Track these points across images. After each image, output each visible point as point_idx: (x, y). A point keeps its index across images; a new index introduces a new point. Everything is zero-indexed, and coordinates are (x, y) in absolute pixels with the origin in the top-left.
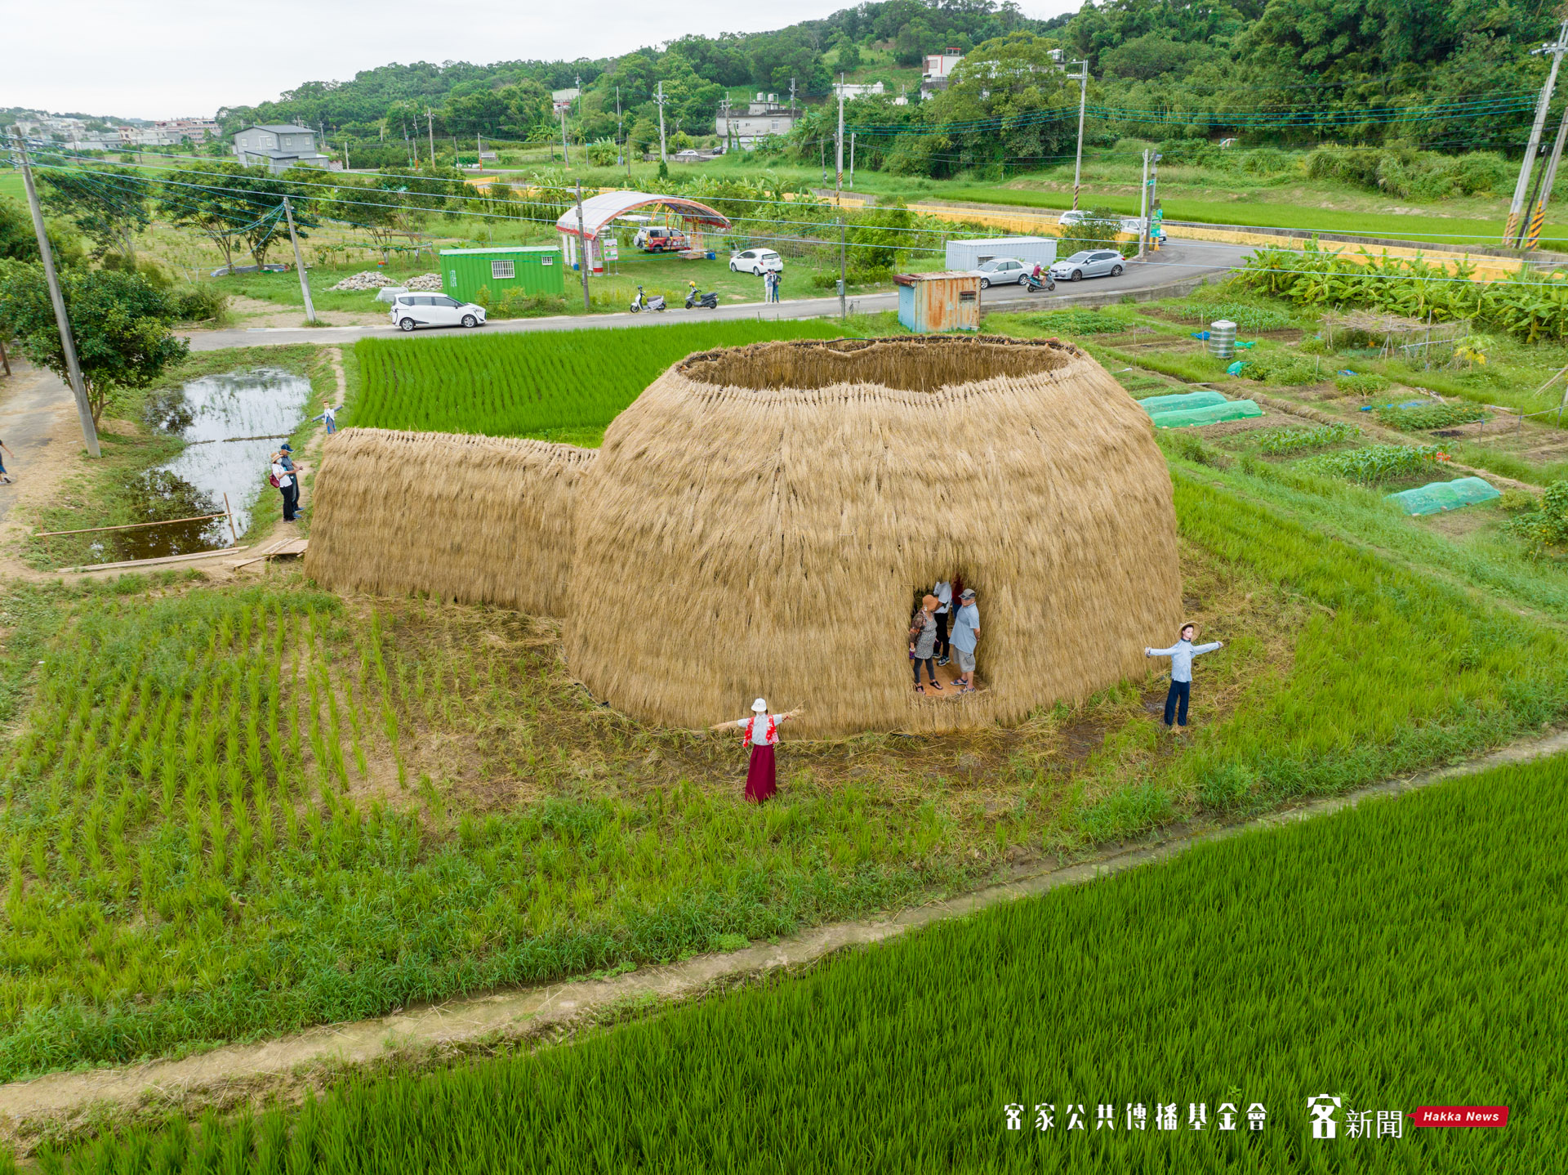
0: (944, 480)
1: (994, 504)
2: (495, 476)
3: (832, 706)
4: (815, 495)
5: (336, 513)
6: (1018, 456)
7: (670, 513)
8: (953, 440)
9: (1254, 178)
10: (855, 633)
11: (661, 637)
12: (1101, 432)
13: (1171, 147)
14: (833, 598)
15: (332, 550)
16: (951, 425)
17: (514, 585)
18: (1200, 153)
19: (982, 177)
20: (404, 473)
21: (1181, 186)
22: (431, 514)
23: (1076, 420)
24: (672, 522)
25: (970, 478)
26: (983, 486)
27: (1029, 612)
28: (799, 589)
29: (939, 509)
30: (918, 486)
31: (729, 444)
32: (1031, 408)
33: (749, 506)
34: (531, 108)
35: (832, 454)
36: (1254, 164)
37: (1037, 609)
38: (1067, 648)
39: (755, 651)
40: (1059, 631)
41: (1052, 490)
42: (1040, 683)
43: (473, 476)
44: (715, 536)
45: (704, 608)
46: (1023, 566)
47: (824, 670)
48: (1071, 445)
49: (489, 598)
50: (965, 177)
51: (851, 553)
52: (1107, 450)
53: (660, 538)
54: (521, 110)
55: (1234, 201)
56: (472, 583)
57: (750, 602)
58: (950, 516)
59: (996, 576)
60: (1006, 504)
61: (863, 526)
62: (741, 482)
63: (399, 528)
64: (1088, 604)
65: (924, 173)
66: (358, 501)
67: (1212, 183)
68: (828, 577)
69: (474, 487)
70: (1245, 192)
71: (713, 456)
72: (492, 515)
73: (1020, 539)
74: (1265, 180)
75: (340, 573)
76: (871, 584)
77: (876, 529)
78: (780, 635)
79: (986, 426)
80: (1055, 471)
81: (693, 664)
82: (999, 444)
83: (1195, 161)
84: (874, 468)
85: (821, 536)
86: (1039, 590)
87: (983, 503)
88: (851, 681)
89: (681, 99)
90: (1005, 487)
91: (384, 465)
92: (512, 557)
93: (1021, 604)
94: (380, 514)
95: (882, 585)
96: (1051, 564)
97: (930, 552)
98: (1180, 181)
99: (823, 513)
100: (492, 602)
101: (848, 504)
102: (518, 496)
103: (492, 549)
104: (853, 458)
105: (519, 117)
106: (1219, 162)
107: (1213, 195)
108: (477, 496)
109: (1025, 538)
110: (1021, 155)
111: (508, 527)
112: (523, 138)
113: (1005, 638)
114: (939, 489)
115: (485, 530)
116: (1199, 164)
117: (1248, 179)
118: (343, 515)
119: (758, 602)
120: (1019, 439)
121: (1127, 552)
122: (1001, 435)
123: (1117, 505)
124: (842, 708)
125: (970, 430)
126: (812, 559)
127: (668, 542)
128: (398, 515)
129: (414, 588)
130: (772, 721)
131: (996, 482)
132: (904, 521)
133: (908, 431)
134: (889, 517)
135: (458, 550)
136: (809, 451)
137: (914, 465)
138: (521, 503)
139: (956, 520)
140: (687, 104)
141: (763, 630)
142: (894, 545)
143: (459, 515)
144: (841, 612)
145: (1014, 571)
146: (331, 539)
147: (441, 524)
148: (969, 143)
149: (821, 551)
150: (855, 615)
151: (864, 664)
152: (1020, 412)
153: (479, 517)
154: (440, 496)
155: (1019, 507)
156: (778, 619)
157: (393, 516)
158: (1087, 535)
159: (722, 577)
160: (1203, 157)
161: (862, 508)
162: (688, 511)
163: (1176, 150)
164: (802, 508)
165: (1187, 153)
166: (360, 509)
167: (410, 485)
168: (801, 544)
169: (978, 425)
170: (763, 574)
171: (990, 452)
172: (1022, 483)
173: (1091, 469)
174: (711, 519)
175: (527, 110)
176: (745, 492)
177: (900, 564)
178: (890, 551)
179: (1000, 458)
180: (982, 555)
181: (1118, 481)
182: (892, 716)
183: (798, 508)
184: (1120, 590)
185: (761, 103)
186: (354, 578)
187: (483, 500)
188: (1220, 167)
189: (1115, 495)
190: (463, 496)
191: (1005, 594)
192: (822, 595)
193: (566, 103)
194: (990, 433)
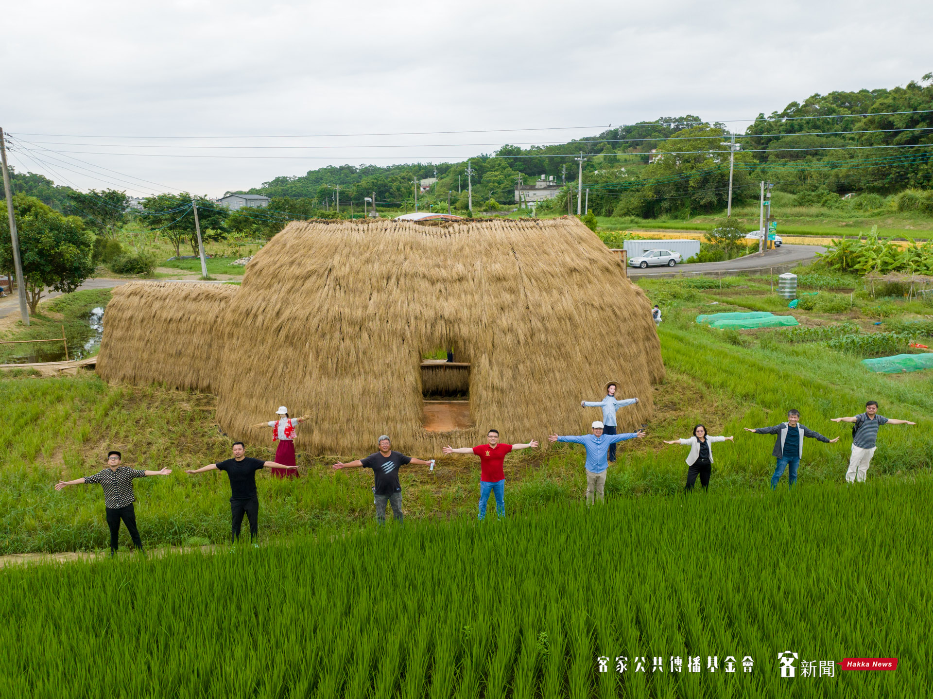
0: (444, 281)
1: (477, 298)
2: (204, 306)
3: (359, 433)
4: (351, 285)
5: (115, 332)
6: (497, 268)
7: (264, 300)
8: (455, 257)
9: (861, 213)
10: (375, 382)
11: (254, 384)
12: (568, 259)
13: (804, 196)
14: (361, 355)
15: (110, 356)
16: (454, 248)
17: (209, 376)
18: (824, 199)
19: (676, 218)
20: (154, 306)
21: (808, 219)
22: (166, 331)
23: (548, 250)
24: (263, 305)
25: (461, 279)
26: (469, 285)
27: (502, 375)
28: (338, 348)
29: (438, 299)
30: (424, 284)
31: (303, 256)
32: (514, 239)
33: (310, 292)
34: (405, 188)
35: (368, 261)
36: (861, 204)
37: (508, 373)
38: (534, 404)
39: (308, 391)
40: (527, 391)
41: (522, 291)
42: (511, 428)
43: (191, 306)
44: (286, 314)
45: (279, 361)
46: (497, 341)
47: (354, 408)
48: (540, 264)
49: (194, 385)
50: (664, 217)
51: (375, 325)
52: (573, 270)
53: (256, 316)
54: (399, 189)
55: (843, 226)
56: (185, 376)
57: (306, 356)
58: (445, 304)
59: (476, 347)
60: (486, 297)
61: (383, 308)
62: (307, 277)
63: (148, 341)
64: (551, 375)
65: (638, 215)
66: (127, 324)
67: (828, 216)
68: (358, 342)
69: (190, 313)
70: (851, 221)
71: (292, 263)
72: (199, 330)
73: (494, 321)
74: (867, 214)
75: (113, 371)
76: (387, 347)
77: (392, 310)
78: (325, 381)
79: (478, 247)
80: (526, 279)
81: (271, 402)
82: (485, 259)
83: (820, 204)
84: (394, 270)
85: (354, 313)
86: (509, 360)
87: (469, 297)
88: (374, 416)
89: (499, 183)
90: (485, 286)
91: (143, 301)
92: (208, 358)
93: (495, 368)
94: (138, 332)
95: (395, 349)
96: (519, 342)
97: (429, 327)
98: (808, 216)
99: (357, 298)
100: (196, 388)
101: (375, 294)
102: (214, 316)
103: (198, 353)
104: (381, 264)
105: (397, 193)
106: (837, 205)
107: (829, 222)
108: (192, 318)
109: (498, 321)
110: (702, 203)
111: (208, 338)
112: (398, 206)
113: (484, 393)
114: (439, 286)
115: (195, 340)
116: (823, 205)
117: (856, 214)
118: (118, 333)
119: (311, 357)
120: (501, 257)
121: (586, 344)
122: (488, 253)
123: (577, 308)
124: (366, 436)
125: (467, 251)
126: (346, 328)
127: (260, 318)
128: (148, 332)
129: (154, 380)
130: (290, 422)
131: (480, 283)
132: (412, 306)
133: (424, 251)
134: (402, 302)
135: (179, 354)
136: (352, 259)
137: (422, 270)
138: (215, 322)
139: (449, 307)
140: (502, 186)
141: (314, 377)
142: (404, 322)
143: (181, 331)
144: (367, 367)
145: (490, 345)
146: (111, 349)
147: (172, 338)
148: (667, 196)
149: (352, 323)
150: (376, 368)
151: (382, 405)
152: (505, 240)
153: (192, 332)
154: (171, 320)
155: (495, 301)
156: (323, 368)
157: (145, 333)
158: (548, 324)
159: (290, 340)
160: (826, 201)
161: (384, 296)
162: (274, 298)
163: (807, 198)
164: (343, 294)
165: (815, 199)
166: (128, 329)
167: (156, 313)
168: (340, 318)
169: (473, 247)
170: (314, 338)
171: (478, 264)
172: (499, 285)
173: (556, 282)
174: (285, 302)
175: (403, 189)
176: (309, 284)
177: (408, 333)
178: (400, 325)
179: (484, 268)
180: (465, 331)
181: (579, 294)
182: (402, 443)
183: (340, 294)
184: (579, 369)
185: (544, 181)
186: (121, 374)
187: (195, 320)
188: (837, 208)
189: (576, 301)
190: (184, 319)
191: (484, 360)
192: (353, 353)
193: (429, 186)
194: (480, 252)
